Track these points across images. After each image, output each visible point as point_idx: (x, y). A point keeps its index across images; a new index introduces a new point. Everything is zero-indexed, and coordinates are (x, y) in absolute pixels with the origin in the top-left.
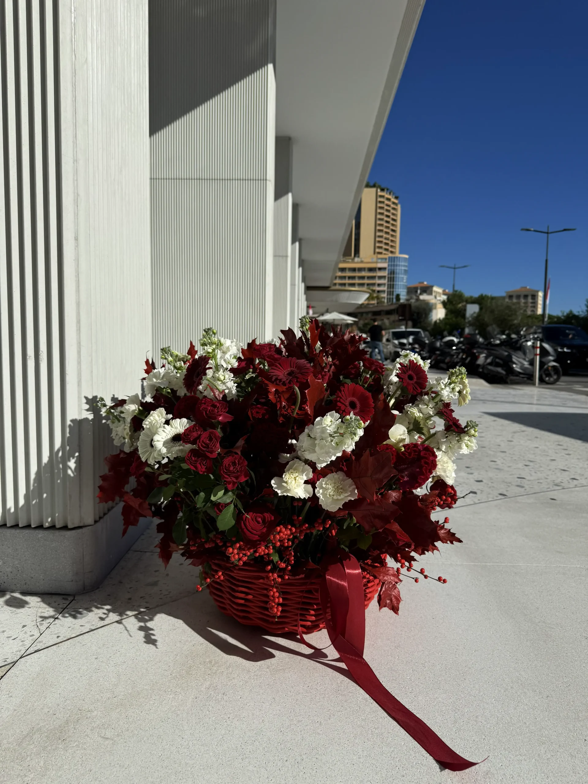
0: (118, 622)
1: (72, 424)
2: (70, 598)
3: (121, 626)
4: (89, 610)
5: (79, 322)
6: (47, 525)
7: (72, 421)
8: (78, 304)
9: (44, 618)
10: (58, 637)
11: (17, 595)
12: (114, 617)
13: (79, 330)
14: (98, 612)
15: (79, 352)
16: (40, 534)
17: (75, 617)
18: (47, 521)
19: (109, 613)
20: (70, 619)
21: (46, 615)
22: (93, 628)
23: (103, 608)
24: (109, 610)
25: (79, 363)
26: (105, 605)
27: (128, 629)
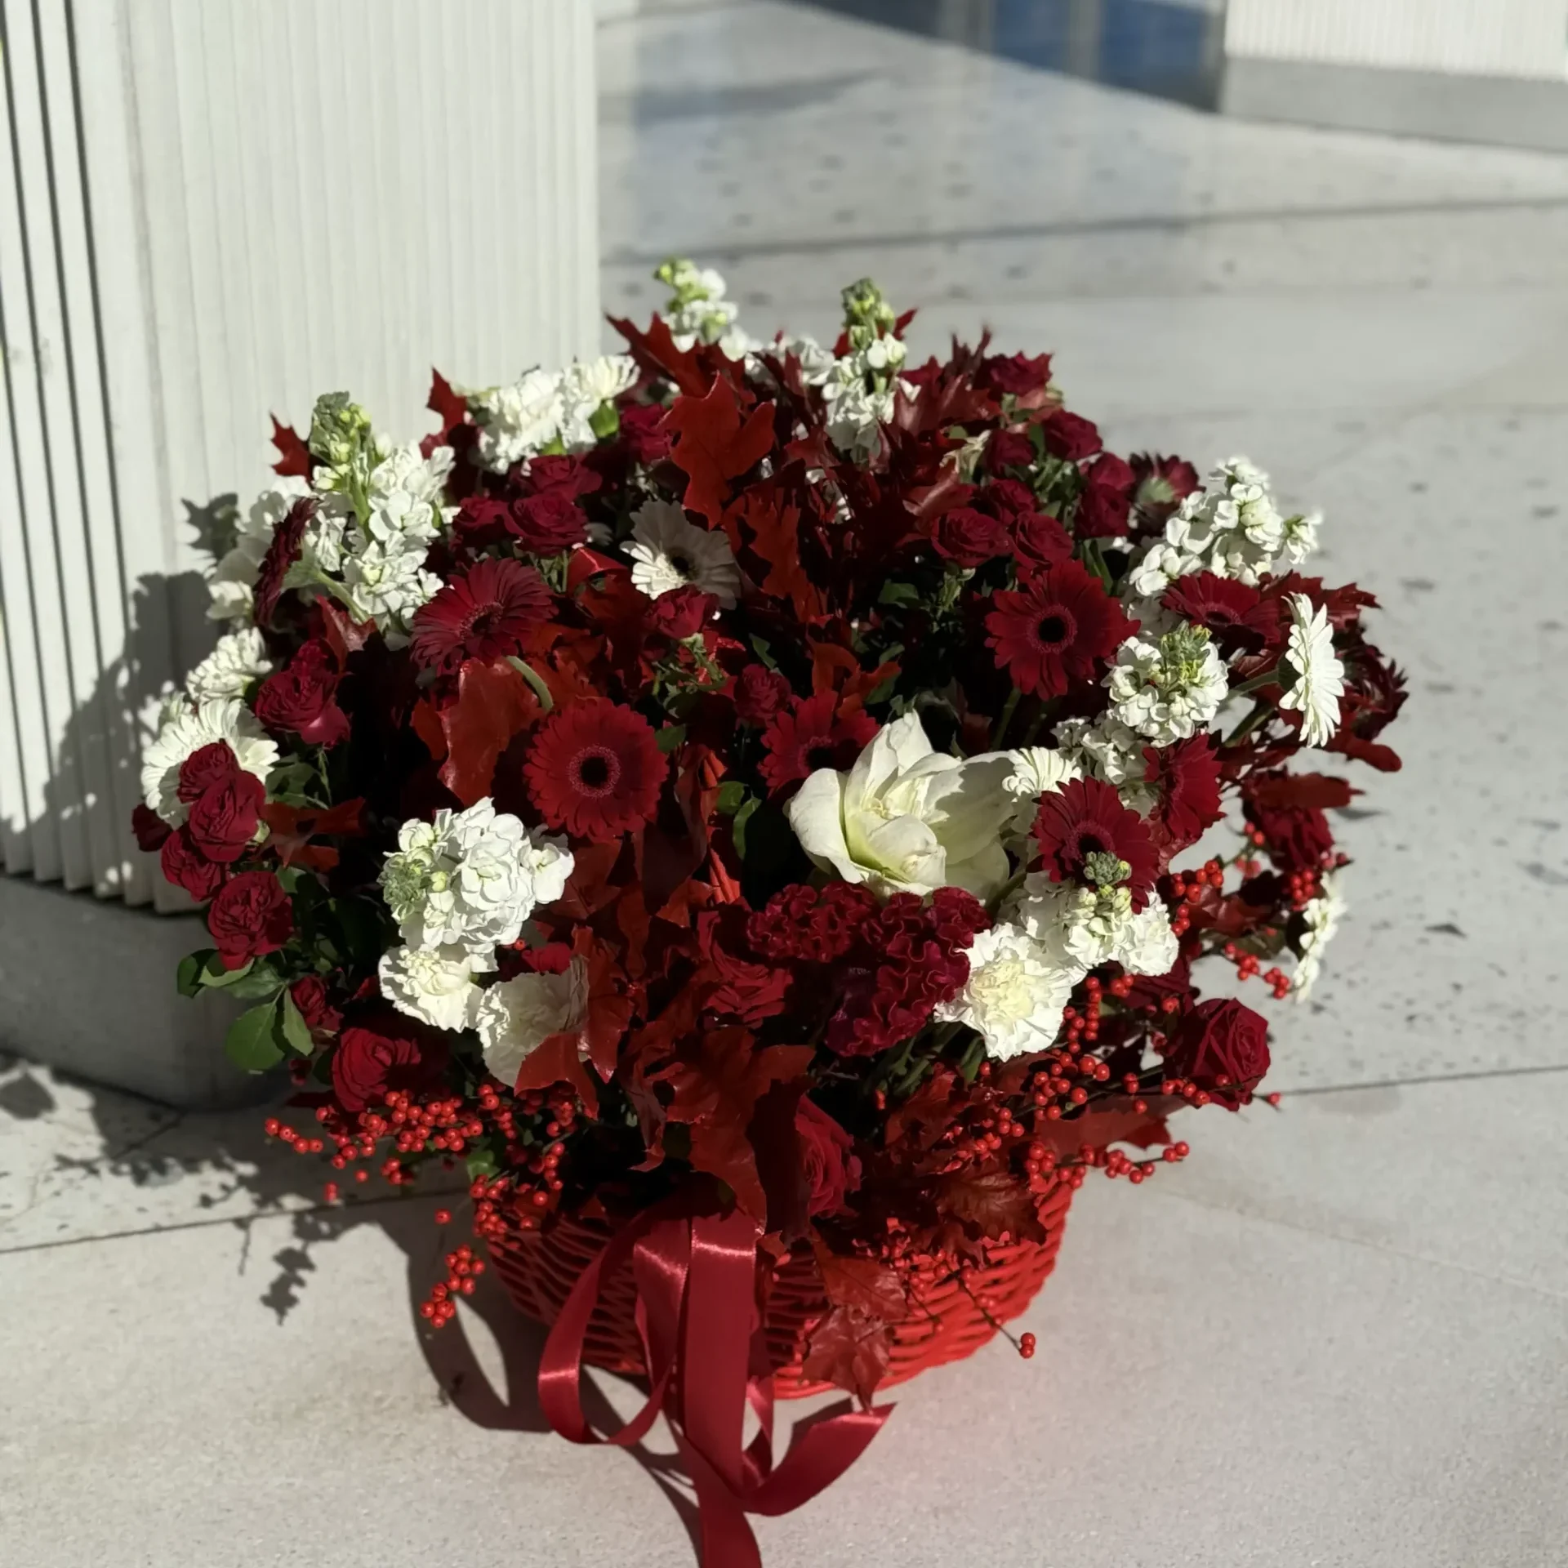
0: (242, 1223)
1: (145, 591)
2: (170, 1117)
3: (240, 1235)
4: (191, 1165)
5: (144, 244)
6: (102, 889)
7: (145, 579)
8: (139, 182)
9: (65, 1162)
10: (63, 1227)
11: (41, 1075)
12: (242, 1202)
13: (147, 272)
14: (211, 1179)
15: (153, 351)
16: (88, 913)
17: (140, 1178)
18: (104, 879)
19: (236, 1189)
20: (125, 1183)
21: (75, 1155)
22: (165, 1223)
23: (230, 1169)
24: (243, 1181)
25: (156, 384)
26: (243, 1158)
27: (251, 1250)
